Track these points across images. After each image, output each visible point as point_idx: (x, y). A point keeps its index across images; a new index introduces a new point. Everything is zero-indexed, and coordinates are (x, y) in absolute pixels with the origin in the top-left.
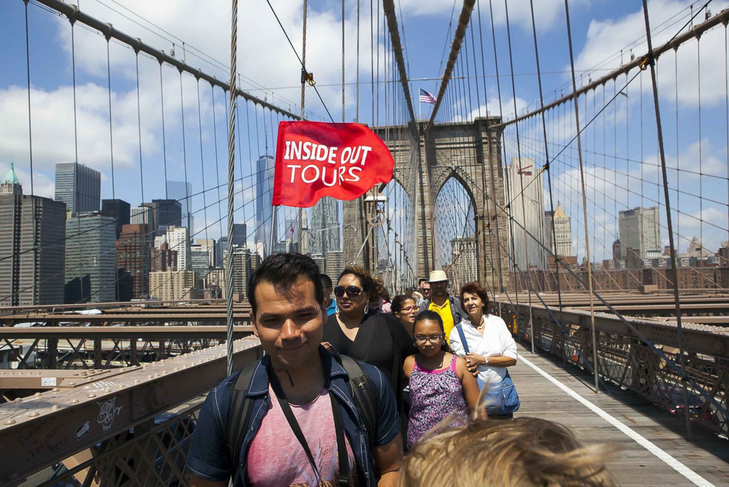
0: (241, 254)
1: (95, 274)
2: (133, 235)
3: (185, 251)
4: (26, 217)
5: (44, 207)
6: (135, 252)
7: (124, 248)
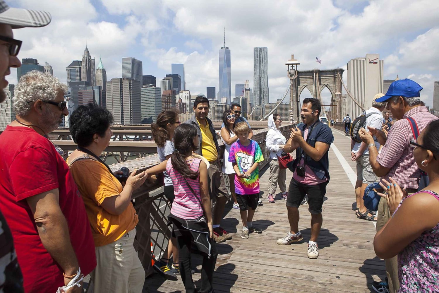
0: (223, 105)
1: (153, 115)
2: (168, 96)
3: (189, 103)
4: (125, 88)
5: (133, 84)
6: (170, 104)
7: (164, 102)
